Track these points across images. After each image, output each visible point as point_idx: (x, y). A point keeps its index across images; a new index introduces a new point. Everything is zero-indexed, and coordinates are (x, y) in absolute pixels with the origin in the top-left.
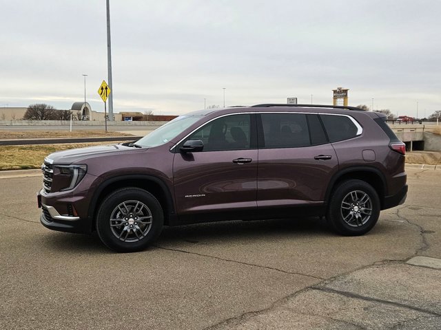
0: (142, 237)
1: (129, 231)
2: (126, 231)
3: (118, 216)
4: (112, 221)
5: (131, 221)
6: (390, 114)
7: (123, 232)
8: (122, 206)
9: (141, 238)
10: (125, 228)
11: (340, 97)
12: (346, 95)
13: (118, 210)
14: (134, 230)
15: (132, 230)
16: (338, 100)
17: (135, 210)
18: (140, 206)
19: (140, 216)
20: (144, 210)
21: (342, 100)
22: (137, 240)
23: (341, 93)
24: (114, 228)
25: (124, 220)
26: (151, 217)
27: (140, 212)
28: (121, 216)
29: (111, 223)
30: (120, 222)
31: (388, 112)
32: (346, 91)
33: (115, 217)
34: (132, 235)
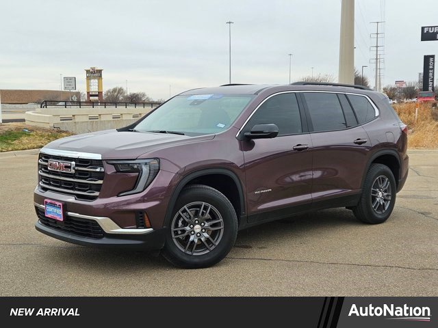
0: (213, 247)
1: (196, 241)
2: (193, 241)
3: (180, 223)
4: (175, 232)
5: (197, 228)
6: (146, 97)
7: (189, 243)
8: (184, 211)
9: (212, 249)
10: (192, 238)
11: (94, 78)
12: (101, 76)
13: (180, 217)
14: (203, 239)
15: (200, 240)
16: (92, 81)
17: (200, 214)
18: (206, 208)
19: (208, 220)
20: (211, 213)
21: (96, 81)
22: (208, 251)
23: (95, 74)
24: (178, 239)
25: (188, 228)
26: (221, 220)
27: (207, 215)
28: (185, 223)
29: (173, 233)
30: (183, 231)
31: (144, 95)
32: (100, 71)
33: (177, 225)
34: (201, 246)
